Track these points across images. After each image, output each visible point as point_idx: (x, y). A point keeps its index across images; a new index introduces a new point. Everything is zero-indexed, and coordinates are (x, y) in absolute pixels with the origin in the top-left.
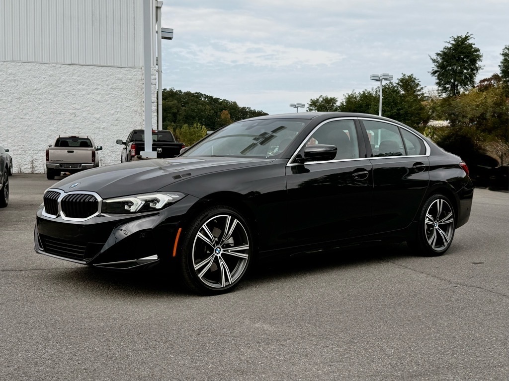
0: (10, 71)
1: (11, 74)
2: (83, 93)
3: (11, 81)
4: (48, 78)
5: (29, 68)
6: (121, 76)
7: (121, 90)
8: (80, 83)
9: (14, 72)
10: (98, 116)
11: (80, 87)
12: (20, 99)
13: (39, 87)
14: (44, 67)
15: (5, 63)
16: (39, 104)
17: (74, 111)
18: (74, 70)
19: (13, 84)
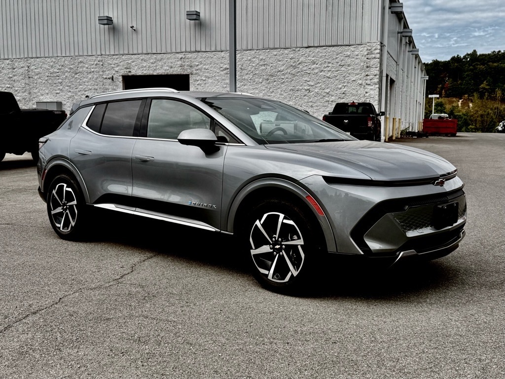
0: (261, 57)
1: (261, 60)
2: (316, 71)
3: (262, 65)
4: (289, 60)
5: (275, 53)
6: (349, 53)
7: (349, 66)
8: (314, 63)
9: (264, 58)
10: (327, 91)
11: (315, 66)
12: (268, 79)
13: (282, 68)
14: (286, 51)
15: (258, 51)
16: (283, 83)
17: (309, 88)
18: (310, 51)
19: (263, 67)
